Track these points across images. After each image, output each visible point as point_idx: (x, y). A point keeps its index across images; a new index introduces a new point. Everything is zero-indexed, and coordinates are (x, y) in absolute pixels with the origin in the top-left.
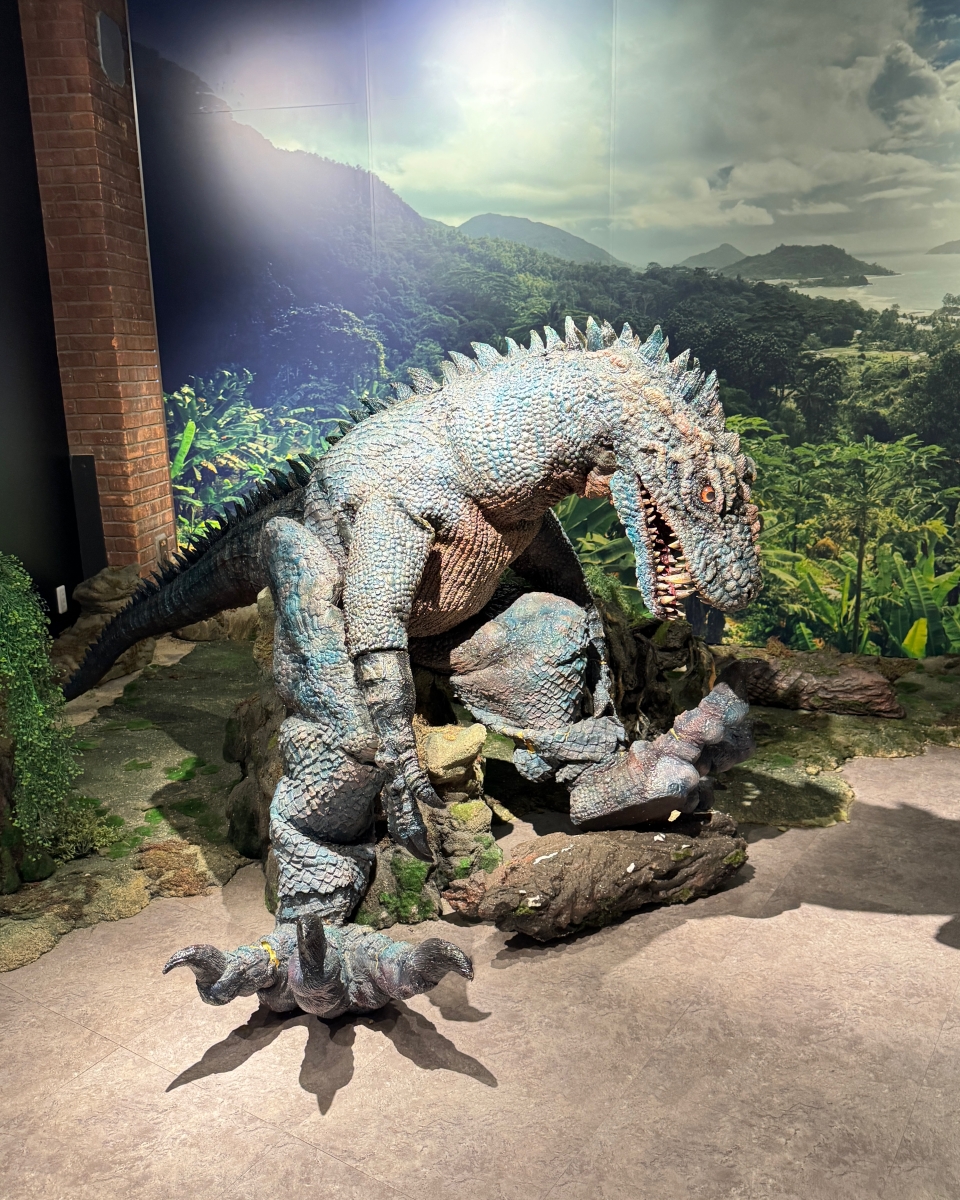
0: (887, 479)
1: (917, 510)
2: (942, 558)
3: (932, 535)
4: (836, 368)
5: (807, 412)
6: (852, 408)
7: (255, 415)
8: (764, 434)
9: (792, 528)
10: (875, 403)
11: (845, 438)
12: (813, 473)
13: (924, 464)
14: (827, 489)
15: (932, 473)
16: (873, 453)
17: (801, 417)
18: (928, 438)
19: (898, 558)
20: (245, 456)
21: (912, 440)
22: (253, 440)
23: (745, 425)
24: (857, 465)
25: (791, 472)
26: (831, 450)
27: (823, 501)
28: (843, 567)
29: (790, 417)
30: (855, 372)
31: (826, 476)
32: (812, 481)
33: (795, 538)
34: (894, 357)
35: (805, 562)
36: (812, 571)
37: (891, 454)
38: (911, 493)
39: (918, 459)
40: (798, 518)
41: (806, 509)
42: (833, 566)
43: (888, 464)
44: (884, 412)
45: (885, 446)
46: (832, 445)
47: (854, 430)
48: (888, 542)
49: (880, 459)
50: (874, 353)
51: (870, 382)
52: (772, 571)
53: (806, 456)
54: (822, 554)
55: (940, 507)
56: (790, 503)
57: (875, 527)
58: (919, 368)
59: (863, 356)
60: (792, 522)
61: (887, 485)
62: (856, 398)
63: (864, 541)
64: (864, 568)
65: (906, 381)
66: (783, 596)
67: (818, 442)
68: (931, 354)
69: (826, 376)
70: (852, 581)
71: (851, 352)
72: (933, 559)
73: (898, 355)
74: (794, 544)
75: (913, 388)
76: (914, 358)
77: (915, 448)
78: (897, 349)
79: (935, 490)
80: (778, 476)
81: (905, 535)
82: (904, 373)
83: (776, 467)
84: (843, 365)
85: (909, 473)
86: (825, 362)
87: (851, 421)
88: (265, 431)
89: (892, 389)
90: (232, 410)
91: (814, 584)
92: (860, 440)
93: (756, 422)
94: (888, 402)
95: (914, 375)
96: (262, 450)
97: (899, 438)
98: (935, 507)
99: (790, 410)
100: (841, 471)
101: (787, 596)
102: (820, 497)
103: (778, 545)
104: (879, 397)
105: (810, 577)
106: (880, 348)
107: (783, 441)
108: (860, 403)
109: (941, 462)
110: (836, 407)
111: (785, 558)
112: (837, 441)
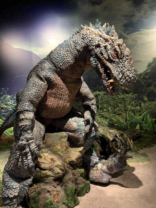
0: (129, 100)
1: (135, 105)
2: (140, 113)
3: (138, 109)
6: (121, 89)
7: (9, 97)
8: (107, 94)
9: (114, 110)
11: (121, 94)
12: (116, 100)
13: (134, 97)
14: (119, 103)
15: (136, 99)
16: (126, 96)
18: (135, 93)
19: (132, 114)
20: (7, 105)
22: (8, 102)
23: (104, 93)
24: (123, 98)
25: (112, 101)
26: (119, 96)
27: (119, 105)
28: (123, 116)
31: (118, 101)
32: (116, 102)
33: (115, 112)
35: (117, 116)
36: (118, 118)
37: (129, 96)
38: (133, 102)
39: (133, 97)
40: (115, 108)
41: (116, 107)
42: (122, 116)
43: (129, 98)
44: (127, 89)
45: (128, 95)
47: (122, 92)
48: (131, 111)
49: (127, 97)
52: (111, 118)
53: (115, 97)
54: (119, 114)
55: (138, 104)
56: (113, 106)
57: (128, 109)
60: (114, 109)
61: (129, 101)
63: (126, 112)
64: (127, 116)
66: (114, 123)
70: (125, 119)
72: (138, 114)
74: (115, 113)
77: (133, 95)
79: (137, 101)
80: (110, 101)
81: (133, 110)
83: (110, 100)
85: (132, 99)
87: (121, 91)
88: (11, 100)
90: (4, 96)
91: (119, 120)
92: (123, 94)
96: (10, 103)
97: (130, 93)
98: (137, 104)
100: (121, 100)
101: (115, 123)
102: (118, 104)
103: (112, 113)
105: (118, 119)
109: (137, 97)
110: (119, 89)
111: (113, 116)
112: (119, 94)
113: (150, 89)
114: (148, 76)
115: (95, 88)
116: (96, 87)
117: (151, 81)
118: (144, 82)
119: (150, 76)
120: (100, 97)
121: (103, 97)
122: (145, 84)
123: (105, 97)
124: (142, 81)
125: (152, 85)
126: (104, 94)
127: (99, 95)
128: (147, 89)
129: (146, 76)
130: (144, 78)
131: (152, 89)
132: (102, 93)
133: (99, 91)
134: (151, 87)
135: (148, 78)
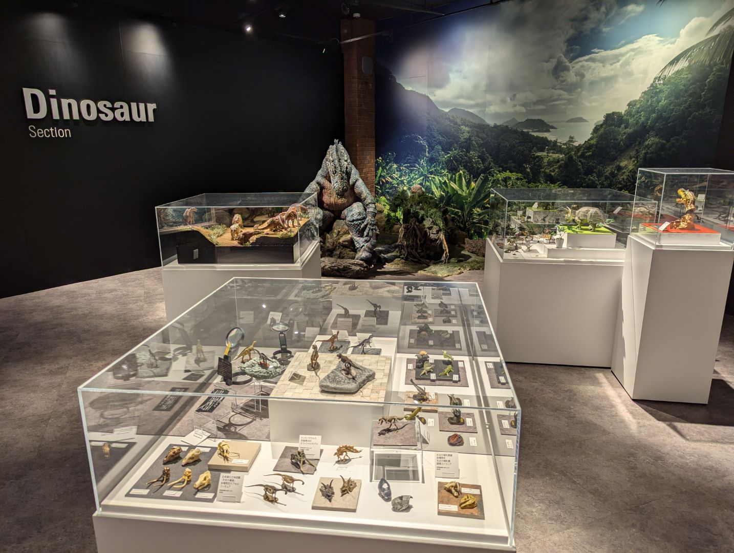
4: (541, 159)
5: (533, 173)
6: (544, 172)
7: (395, 166)
8: (521, 179)
10: (550, 171)
11: (542, 182)
17: (531, 174)
20: (392, 178)
21: (560, 184)
22: (394, 173)
23: (517, 176)
26: (538, 186)
29: (528, 174)
30: (546, 160)
34: (556, 156)
44: (553, 174)
46: (539, 184)
47: (545, 179)
50: (551, 154)
51: (550, 164)
53: (532, 187)
58: (562, 160)
59: (548, 155)
62: (546, 169)
65: (559, 164)
67: (535, 183)
68: (566, 155)
69: (538, 161)
71: (545, 154)
73: (557, 155)
75: (560, 166)
76: (561, 156)
78: (557, 153)
82: (558, 161)
84: (542, 158)
86: (538, 157)
87: (544, 176)
88: (397, 171)
89: (555, 167)
90: (390, 164)
92: (546, 183)
93: (520, 175)
94: (554, 171)
95: (561, 162)
96: (396, 176)
97: (556, 183)
99: (528, 172)
104: (552, 169)
106: (552, 153)
107: (526, 182)
108: (546, 171)
110: (540, 171)
112: (540, 183)
113: (589, 180)
114: (590, 153)
115: (505, 166)
116: (506, 163)
117: (595, 162)
118: (582, 163)
119: (593, 152)
120: (511, 182)
121: (515, 183)
122: (583, 168)
123: (517, 184)
124: (580, 161)
125: (593, 172)
126: (518, 179)
127: (510, 178)
128: (585, 179)
129: (586, 152)
130: (583, 156)
131: (592, 180)
132: (514, 176)
133: (511, 172)
134: (592, 176)
135: (590, 156)
